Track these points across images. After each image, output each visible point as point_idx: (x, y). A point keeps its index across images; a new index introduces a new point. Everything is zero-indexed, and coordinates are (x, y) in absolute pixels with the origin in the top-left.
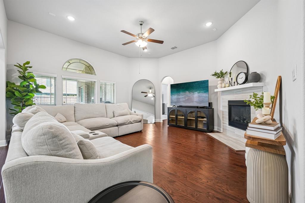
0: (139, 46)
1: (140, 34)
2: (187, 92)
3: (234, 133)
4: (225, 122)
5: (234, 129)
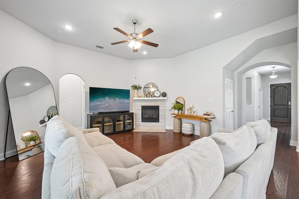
0: (132, 48)
1: (133, 34)
2: (107, 98)
3: (147, 125)
4: (138, 121)
5: (147, 124)
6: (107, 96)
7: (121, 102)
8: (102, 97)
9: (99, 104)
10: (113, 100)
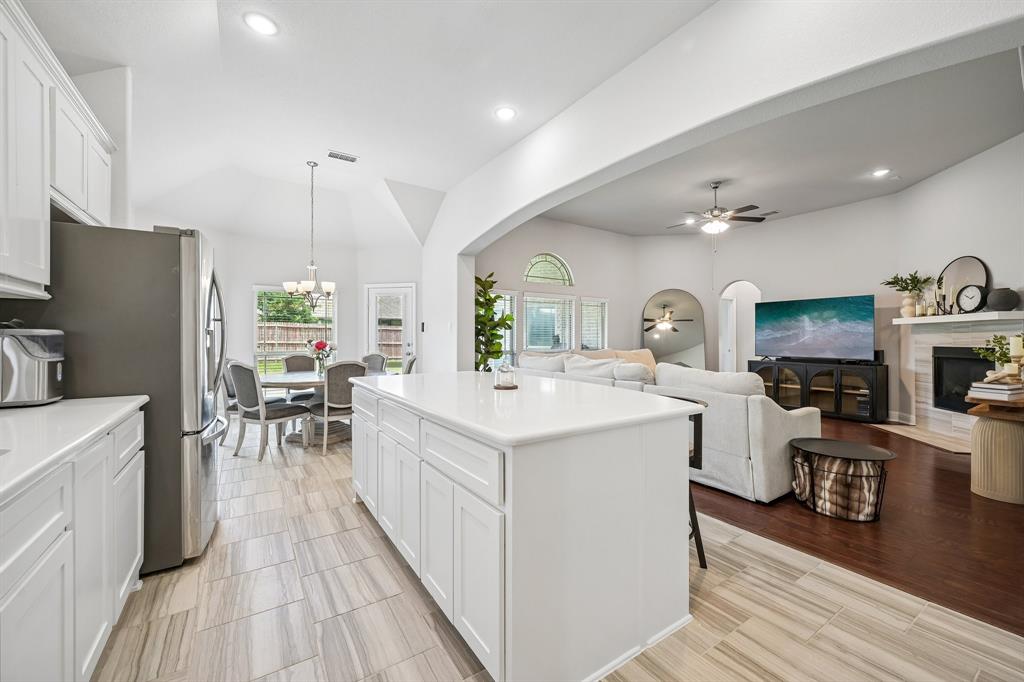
3: (951, 423)
4: (923, 400)
5: (951, 415)
6: (804, 313)
7: (846, 331)
8: (790, 317)
9: (779, 335)
10: (820, 323)
